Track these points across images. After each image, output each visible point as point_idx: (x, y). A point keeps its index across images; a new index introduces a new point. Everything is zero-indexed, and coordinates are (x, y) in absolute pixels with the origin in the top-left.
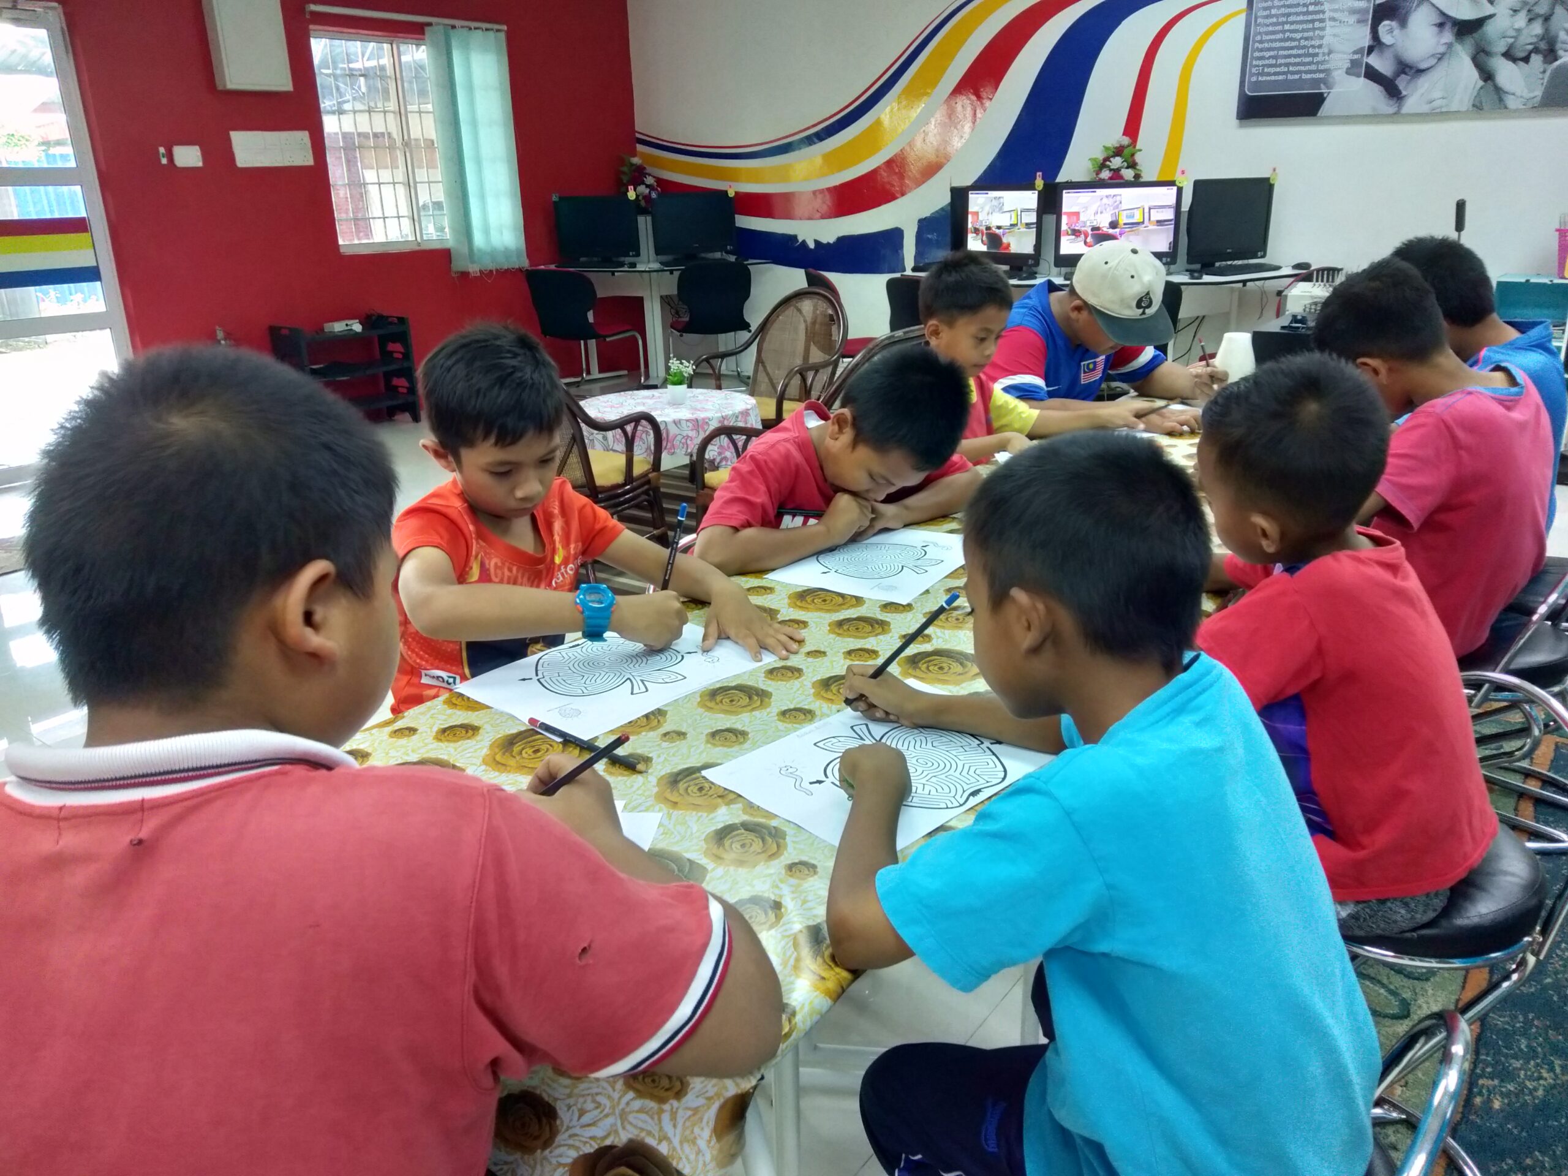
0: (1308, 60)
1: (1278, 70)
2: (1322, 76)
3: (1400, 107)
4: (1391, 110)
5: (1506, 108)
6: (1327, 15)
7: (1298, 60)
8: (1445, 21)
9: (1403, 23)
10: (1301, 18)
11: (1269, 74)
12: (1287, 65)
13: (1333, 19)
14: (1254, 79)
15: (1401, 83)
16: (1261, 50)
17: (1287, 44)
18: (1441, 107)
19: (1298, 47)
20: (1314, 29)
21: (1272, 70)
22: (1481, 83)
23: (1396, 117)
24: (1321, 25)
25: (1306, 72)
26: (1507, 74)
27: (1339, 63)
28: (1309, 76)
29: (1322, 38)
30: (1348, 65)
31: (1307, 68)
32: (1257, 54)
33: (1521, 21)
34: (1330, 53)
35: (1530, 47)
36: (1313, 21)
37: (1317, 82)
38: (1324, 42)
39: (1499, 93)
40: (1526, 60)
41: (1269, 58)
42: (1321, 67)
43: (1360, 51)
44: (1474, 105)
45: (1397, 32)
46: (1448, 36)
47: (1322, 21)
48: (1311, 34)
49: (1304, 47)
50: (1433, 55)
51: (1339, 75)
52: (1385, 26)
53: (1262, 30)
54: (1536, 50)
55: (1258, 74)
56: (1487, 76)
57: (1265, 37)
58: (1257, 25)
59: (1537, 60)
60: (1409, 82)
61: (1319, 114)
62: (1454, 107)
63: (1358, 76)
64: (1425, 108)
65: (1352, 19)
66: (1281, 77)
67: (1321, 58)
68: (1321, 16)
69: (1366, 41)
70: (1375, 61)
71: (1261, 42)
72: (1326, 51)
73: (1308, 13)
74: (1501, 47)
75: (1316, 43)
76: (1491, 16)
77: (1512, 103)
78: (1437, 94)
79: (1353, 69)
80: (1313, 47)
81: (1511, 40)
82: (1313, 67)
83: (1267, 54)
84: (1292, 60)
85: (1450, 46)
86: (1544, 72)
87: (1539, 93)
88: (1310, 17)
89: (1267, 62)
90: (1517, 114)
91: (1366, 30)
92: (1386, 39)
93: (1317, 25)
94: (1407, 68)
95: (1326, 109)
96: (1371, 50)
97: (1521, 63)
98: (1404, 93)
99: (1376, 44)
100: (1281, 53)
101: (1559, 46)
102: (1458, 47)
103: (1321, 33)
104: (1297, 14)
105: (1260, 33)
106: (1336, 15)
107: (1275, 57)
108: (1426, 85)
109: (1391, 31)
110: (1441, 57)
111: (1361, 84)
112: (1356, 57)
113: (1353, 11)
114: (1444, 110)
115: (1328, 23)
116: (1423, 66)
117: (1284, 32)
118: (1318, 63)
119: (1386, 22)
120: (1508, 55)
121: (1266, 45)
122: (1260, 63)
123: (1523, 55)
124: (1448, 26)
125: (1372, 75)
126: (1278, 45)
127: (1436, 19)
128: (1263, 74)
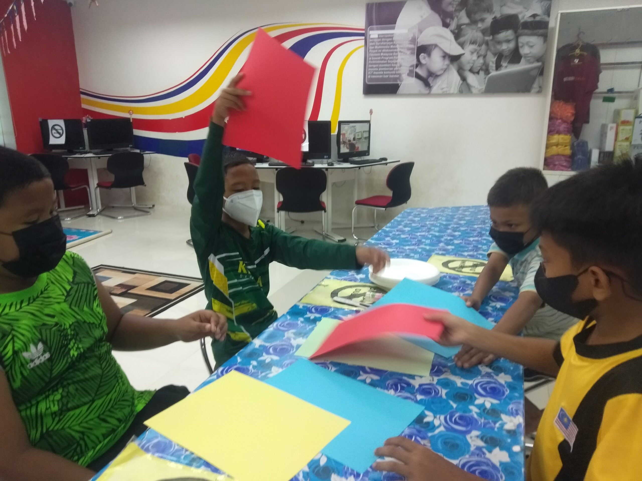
0: (391, 69)
1: (379, 73)
2: (398, 76)
3: (430, 90)
4: (427, 92)
5: (472, 92)
6: (398, 50)
7: (387, 69)
8: (445, 56)
9: (429, 55)
10: (387, 51)
11: (375, 75)
12: (383, 71)
13: (400, 52)
14: (369, 77)
15: (430, 80)
16: (372, 64)
17: (383, 62)
18: (447, 91)
19: (387, 63)
20: (393, 56)
21: (377, 73)
22: (461, 82)
23: (429, 95)
24: (396, 54)
25: (392, 74)
26: (472, 79)
27: (404, 71)
28: (392, 76)
29: (397, 60)
30: (408, 72)
31: (391, 73)
32: (370, 66)
33: (475, 57)
34: (400, 66)
35: (479, 68)
36: (393, 52)
37: (396, 79)
38: (398, 61)
39: (469, 87)
40: (478, 73)
41: (375, 68)
42: (397, 72)
43: (412, 66)
44: (460, 91)
45: (427, 59)
46: (447, 62)
47: (396, 52)
48: (392, 58)
49: (389, 63)
50: (442, 69)
51: (404, 76)
52: (422, 56)
53: (372, 55)
54: (481, 69)
55: (371, 75)
56: (464, 79)
57: (373, 58)
58: (369, 53)
59: (482, 73)
60: (433, 80)
61: (397, 93)
62: (452, 92)
63: (413, 77)
64: (440, 92)
65: (409, 52)
66: (381, 76)
67: (396, 69)
68: (396, 50)
69: (415, 62)
70: (418, 70)
71: (371, 60)
72: (399, 65)
73: (390, 49)
74: (468, 67)
75: (394, 61)
76: (463, 54)
77: (474, 91)
78: (444, 86)
79: (410, 74)
80: (393, 63)
81: (472, 65)
82: (394, 72)
83: (374, 66)
84: (385, 69)
85: (448, 66)
86: (485, 78)
87: (484, 87)
88: (391, 50)
89: (374, 69)
90: (476, 95)
91: (415, 57)
92: (423, 61)
93: (394, 54)
94: (431, 74)
95: (400, 90)
96: (417, 66)
97: (476, 75)
98: (431, 85)
99: (419, 64)
100: (380, 65)
101: (490, 68)
102: (451, 66)
103: (396, 58)
104: (386, 49)
105: (371, 57)
106: (402, 50)
107: (378, 67)
108: (440, 82)
109: (424, 58)
110: (445, 70)
111: (413, 80)
112: (412, 68)
113: (409, 49)
114: (448, 92)
115: (399, 54)
116: (439, 73)
117: (381, 56)
118: (396, 71)
119: (422, 54)
120: (471, 71)
121: (374, 62)
122: (372, 69)
123: (476, 71)
124: (447, 57)
125: (418, 76)
126: (379, 62)
127: (441, 54)
128: (373, 74)
